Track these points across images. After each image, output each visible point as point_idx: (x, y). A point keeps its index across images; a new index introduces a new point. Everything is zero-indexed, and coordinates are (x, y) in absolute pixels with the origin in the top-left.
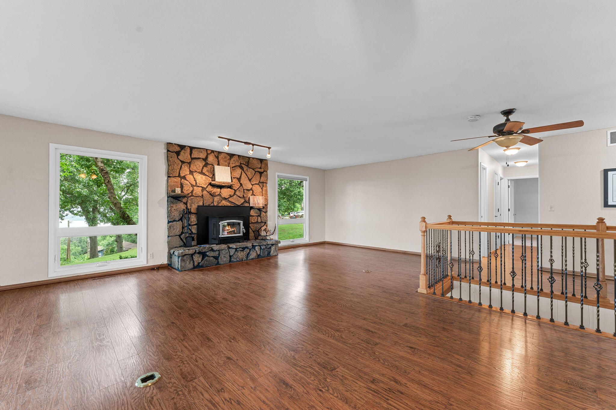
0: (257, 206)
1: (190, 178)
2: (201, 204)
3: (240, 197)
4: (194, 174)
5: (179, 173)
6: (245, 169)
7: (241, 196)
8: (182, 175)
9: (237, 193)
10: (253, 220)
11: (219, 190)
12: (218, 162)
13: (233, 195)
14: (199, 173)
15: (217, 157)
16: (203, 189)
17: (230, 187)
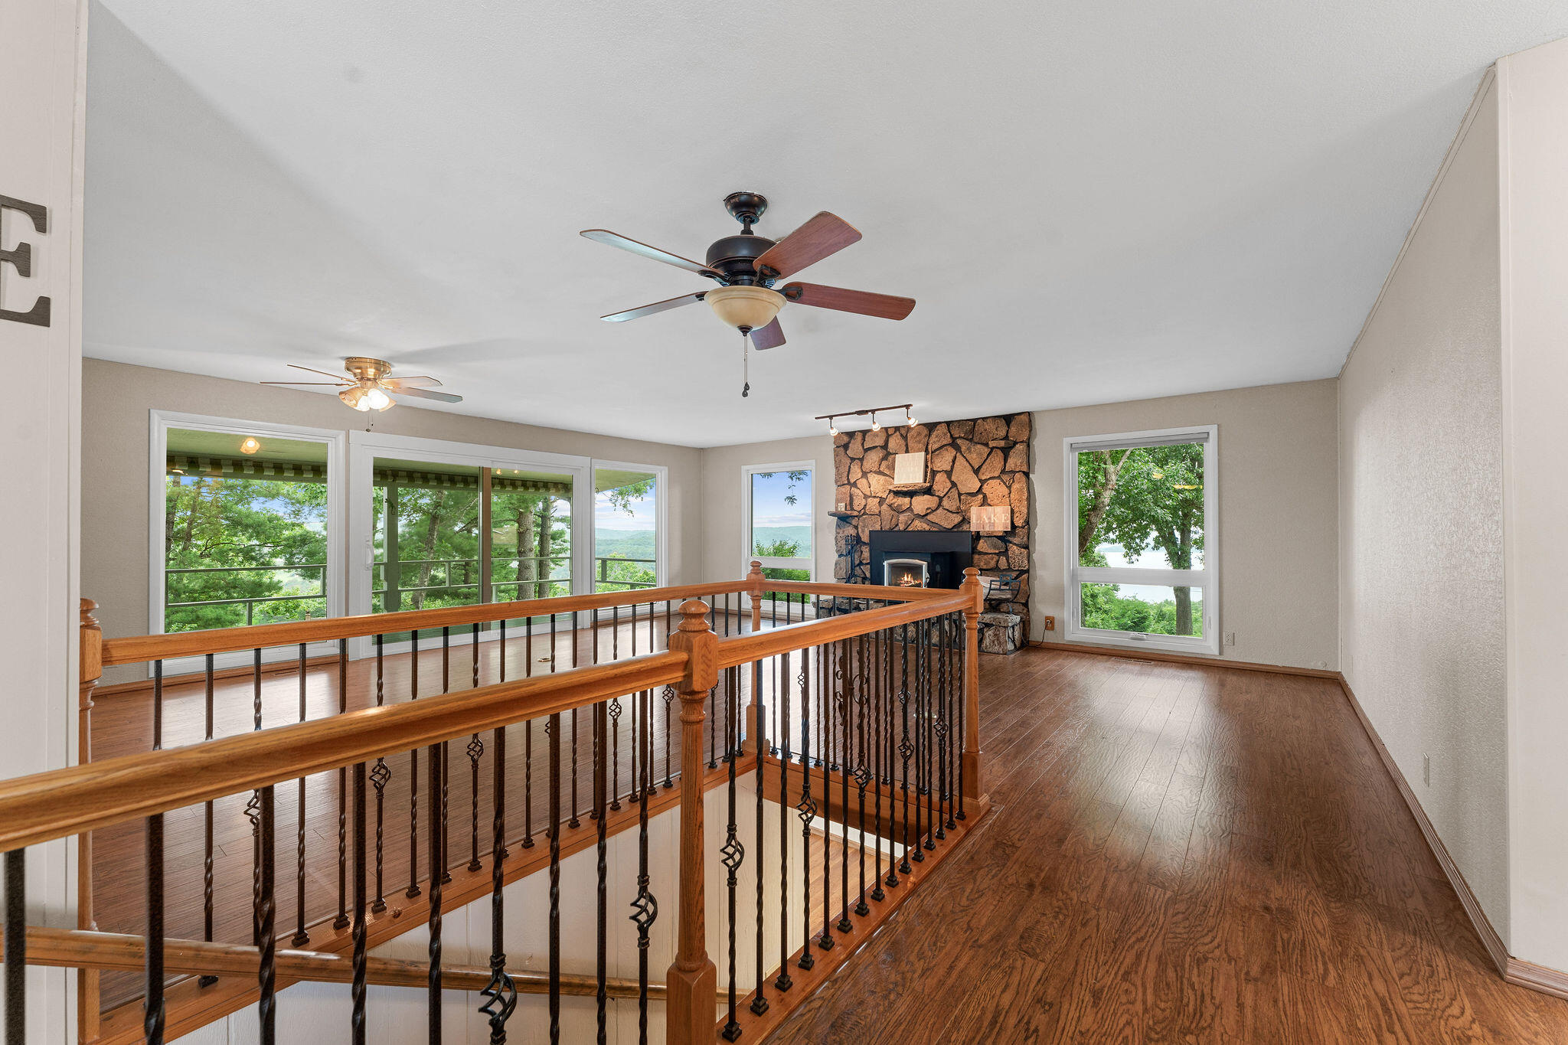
0: (987, 529)
1: (862, 483)
2: (878, 528)
3: (951, 512)
4: (869, 475)
5: (848, 479)
6: (963, 448)
7: (953, 509)
8: (852, 481)
9: (945, 503)
10: (982, 564)
11: (907, 500)
12: (907, 445)
13: (937, 509)
14: (875, 472)
15: (905, 438)
16: (882, 501)
17: (928, 491)
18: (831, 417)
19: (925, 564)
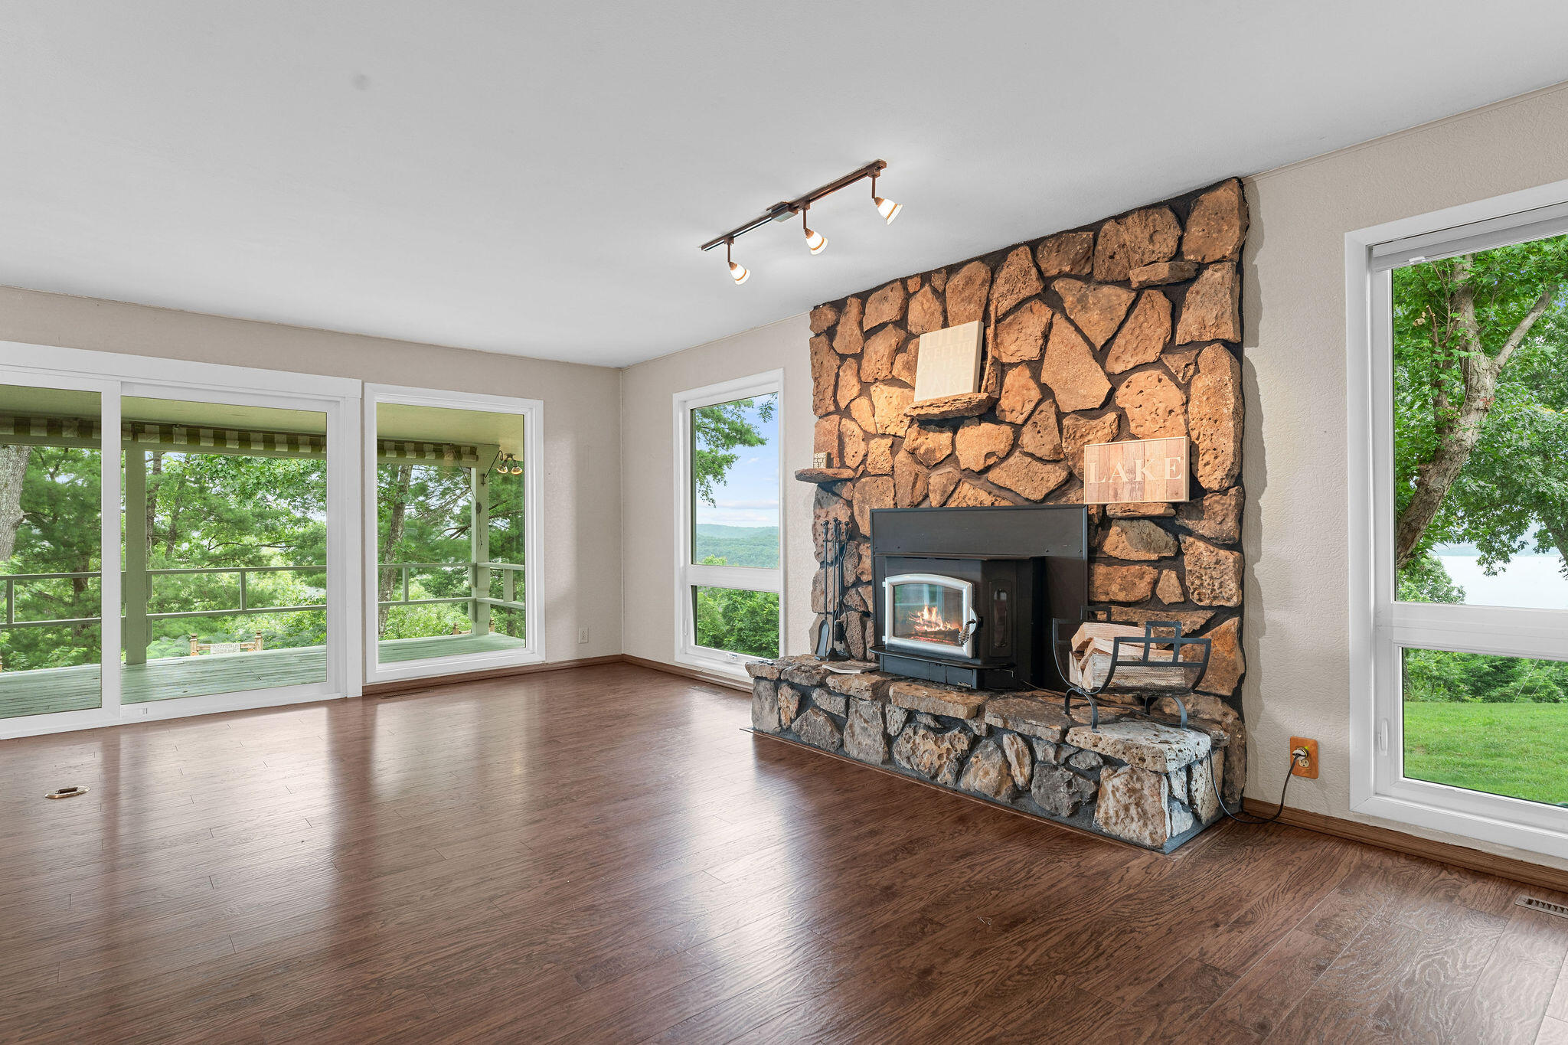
0: (1125, 498)
1: (861, 407)
2: (888, 503)
3: (1040, 460)
4: (873, 388)
5: (836, 402)
6: (1069, 301)
7: (1045, 452)
8: (843, 405)
9: (1028, 439)
10: (1115, 588)
11: (945, 437)
12: (945, 312)
13: (1009, 455)
14: (885, 381)
15: (940, 295)
16: (896, 442)
17: (988, 411)
18: (729, 238)
19: (966, 588)
